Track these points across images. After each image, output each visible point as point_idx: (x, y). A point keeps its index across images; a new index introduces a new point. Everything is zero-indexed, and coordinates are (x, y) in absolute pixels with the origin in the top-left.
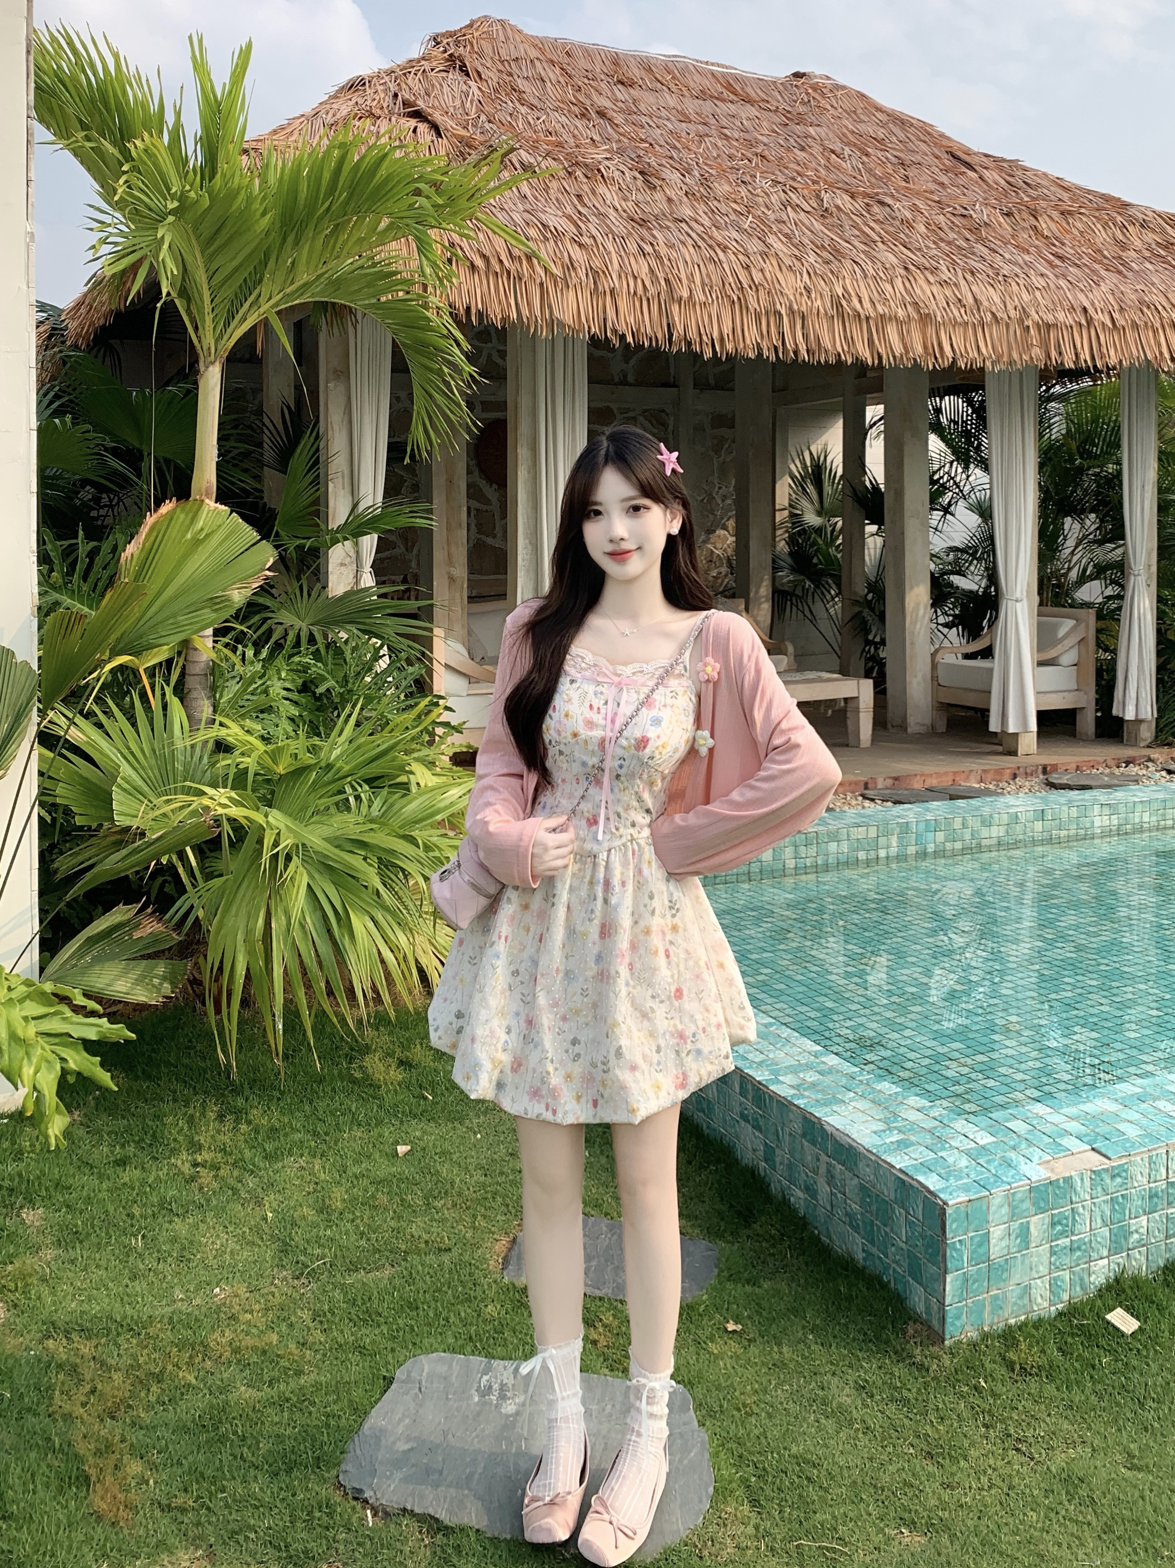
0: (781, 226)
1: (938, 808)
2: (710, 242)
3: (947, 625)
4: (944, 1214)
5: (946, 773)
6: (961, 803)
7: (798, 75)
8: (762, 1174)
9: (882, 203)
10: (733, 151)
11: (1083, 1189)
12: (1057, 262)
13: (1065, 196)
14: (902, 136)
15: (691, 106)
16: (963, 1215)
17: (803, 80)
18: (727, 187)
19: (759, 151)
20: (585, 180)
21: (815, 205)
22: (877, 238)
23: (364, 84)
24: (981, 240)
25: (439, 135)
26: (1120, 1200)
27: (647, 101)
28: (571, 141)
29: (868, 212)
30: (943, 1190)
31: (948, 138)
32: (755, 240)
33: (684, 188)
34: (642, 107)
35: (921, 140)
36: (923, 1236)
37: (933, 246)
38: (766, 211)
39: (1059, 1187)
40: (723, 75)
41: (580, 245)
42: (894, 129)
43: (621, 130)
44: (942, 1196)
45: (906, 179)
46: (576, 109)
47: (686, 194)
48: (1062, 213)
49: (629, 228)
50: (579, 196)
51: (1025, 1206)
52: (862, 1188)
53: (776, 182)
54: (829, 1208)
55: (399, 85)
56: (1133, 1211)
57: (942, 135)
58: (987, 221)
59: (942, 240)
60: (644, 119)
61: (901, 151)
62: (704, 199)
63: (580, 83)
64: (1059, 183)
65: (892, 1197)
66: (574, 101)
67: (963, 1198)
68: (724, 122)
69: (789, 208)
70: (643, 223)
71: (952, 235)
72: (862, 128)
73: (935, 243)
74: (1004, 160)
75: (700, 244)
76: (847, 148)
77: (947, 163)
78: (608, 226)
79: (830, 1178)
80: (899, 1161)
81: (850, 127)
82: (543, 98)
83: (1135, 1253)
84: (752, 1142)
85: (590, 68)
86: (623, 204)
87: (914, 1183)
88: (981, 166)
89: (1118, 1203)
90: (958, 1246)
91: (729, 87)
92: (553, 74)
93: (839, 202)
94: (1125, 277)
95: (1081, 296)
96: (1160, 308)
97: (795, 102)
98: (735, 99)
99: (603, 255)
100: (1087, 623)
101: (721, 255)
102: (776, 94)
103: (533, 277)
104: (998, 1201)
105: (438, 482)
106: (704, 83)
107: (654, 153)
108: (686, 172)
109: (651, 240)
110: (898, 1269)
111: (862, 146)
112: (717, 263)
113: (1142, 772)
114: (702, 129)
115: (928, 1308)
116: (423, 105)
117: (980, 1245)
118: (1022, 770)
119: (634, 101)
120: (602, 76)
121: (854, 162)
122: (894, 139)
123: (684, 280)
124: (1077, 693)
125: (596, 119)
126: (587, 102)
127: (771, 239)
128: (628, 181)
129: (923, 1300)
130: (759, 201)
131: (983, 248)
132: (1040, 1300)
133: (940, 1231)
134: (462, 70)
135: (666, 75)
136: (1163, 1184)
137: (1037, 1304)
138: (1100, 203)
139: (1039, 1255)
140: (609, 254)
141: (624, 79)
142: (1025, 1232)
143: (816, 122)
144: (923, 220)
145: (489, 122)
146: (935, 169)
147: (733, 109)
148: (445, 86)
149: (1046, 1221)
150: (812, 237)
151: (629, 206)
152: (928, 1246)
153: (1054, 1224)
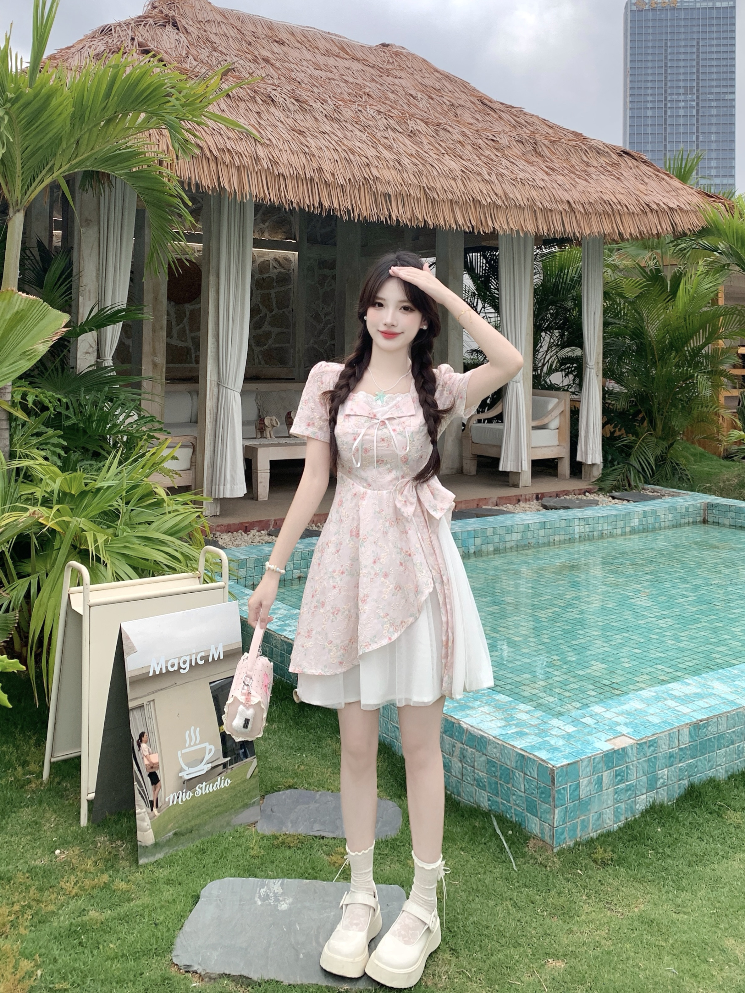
0: (386, 141)
1: (474, 523)
2: (344, 148)
4: (554, 773)
5: (472, 500)
6: (490, 519)
7: (384, 45)
9: (444, 129)
10: (351, 91)
11: (632, 755)
12: (550, 172)
13: (552, 132)
14: (450, 88)
15: (321, 60)
16: (565, 773)
17: (388, 48)
18: (350, 113)
19: (367, 90)
20: (261, 102)
21: (404, 128)
22: (444, 152)
23: (111, 30)
24: (506, 157)
26: (653, 759)
27: (294, 54)
29: (437, 135)
30: (550, 759)
31: (478, 91)
32: (372, 149)
33: (324, 112)
34: (290, 58)
35: (462, 91)
36: (538, 788)
37: (477, 158)
38: (375, 130)
39: (619, 754)
40: (339, 42)
41: (262, 144)
42: (446, 83)
43: (280, 72)
44: (551, 762)
45: (456, 116)
46: (249, 57)
47: (326, 116)
48: (550, 142)
49: (293, 136)
50: (258, 113)
51: (600, 766)
52: (490, 761)
53: (380, 112)
54: (461, 777)
55: (134, 32)
56: (660, 765)
57: (474, 89)
58: (507, 144)
59: (482, 155)
60: (293, 66)
61: (451, 97)
62: (338, 121)
63: (250, 40)
64: (545, 123)
65: (514, 765)
66: (248, 51)
67: (566, 762)
68: (342, 72)
69: (389, 130)
70: (301, 133)
71: (487, 153)
72: (427, 82)
73: (477, 156)
74: (513, 107)
75: (338, 148)
76: (419, 94)
77: (479, 106)
78: (278, 133)
79: (463, 757)
80: (520, 744)
81: (419, 80)
82: (228, 48)
83: (661, 791)
85: (255, 30)
86: (286, 119)
87: (531, 756)
88: (499, 109)
89: (652, 762)
90: (562, 791)
92: (233, 33)
93: (419, 128)
94: (590, 183)
95: (566, 194)
96: (611, 203)
97: (384, 62)
98: (348, 57)
99: (277, 151)
100: (565, 402)
101: (351, 156)
102: (372, 56)
103: (232, 163)
104: (585, 763)
105: (148, 298)
106: (328, 46)
107: (303, 88)
108: (324, 102)
109: (307, 144)
110: (518, 808)
111: (428, 93)
112: (349, 161)
113: (596, 498)
114: (330, 75)
115: (542, 831)
116: (152, 45)
117: (574, 791)
118: (523, 497)
119: (285, 54)
120: (263, 36)
121: (424, 102)
122: (446, 90)
123: (328, 170)
124: (557, 448)
125: (263, 64)
126: (256, 53)
127: (381, 148)
128: (289, 105)
129: (538, 825)
130: (371, 123)
131: (506, 161)
132: (608, 821)
133: (550, 784)
134: (174, 26)
135: (304, 39)
136: (676, 750)
137: (607, 824)
138: (571, 136)
139: (608, 795)
140: (280, 151)
141: (278, 40)
142: (600, 781)
143: (399, 76)
144: (470, 142)
145: (195, 60)
146: (472, 110)
147: (347, 63)
148: (164, 35)
149: (612, 774)
150: (404, 149)
151: (290, 121)
152: (542, 793)
153: (616, 776)
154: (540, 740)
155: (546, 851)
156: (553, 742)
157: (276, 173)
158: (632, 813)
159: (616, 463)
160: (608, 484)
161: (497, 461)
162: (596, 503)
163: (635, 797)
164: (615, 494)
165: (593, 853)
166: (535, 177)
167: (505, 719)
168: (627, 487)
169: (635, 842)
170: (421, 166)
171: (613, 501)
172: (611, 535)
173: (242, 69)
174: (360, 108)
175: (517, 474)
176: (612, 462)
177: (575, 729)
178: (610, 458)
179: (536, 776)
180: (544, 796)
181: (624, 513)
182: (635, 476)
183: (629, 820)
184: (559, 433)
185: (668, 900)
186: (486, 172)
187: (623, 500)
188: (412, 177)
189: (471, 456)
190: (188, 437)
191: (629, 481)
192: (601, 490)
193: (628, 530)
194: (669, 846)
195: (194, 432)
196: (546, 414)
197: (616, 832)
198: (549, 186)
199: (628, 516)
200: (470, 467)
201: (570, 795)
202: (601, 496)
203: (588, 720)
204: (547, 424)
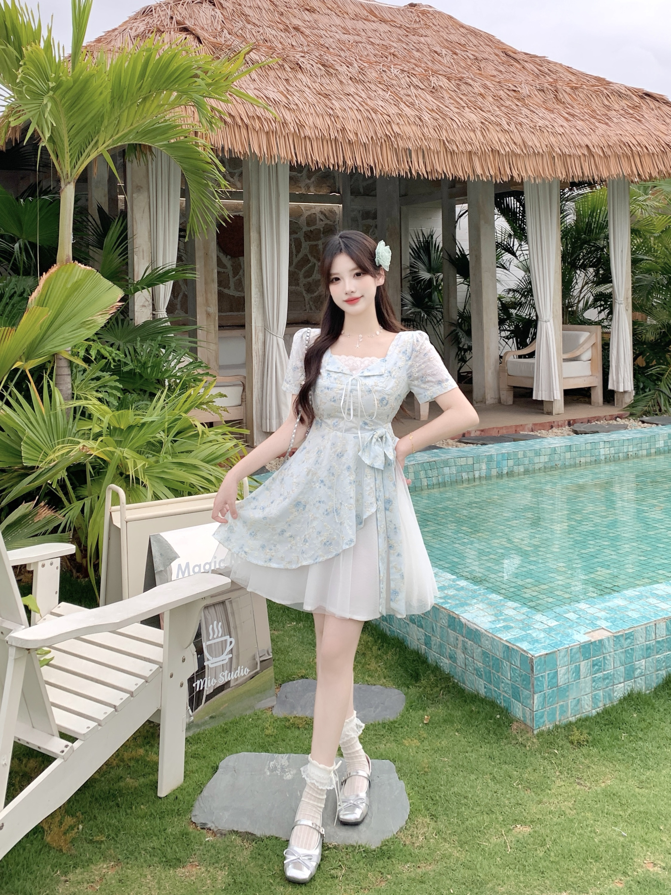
0: (408, 98)
1: (508, 447)
2: (367, 107)
3: (508, 338)
4: (533, 662)
5: (511, 427)
6: (522, 443)
7: (412, 5)
8: (423, 652)
9: (466, 83)
10: (377, 52)
11: (609, 647)
12: (570, 118)
13: (573, 78)
15: (349, 24)
16: (543, 662)
17: (415, 8)
18: (374, 74)
19: (392, 51)
20: (290, 70)
21: (426, 85)
22: (465, 105)
23: (152, 11)
24: (526, 105)
25: (200, 42)
26: (630, 651)
27: (323, 21)
28: (280, 46)
29: (459, 89)
30: (531, 650)
31: (502, 43)
32: (394, 106)
33: (349, 74)
34: (320, 25)
35: (487, 45)
36: (521, 676)
37: (497, 109)
38: (398, 88)
39: (596, 646)
40: (368, 5)
41: (289, 109)
42: (471, 38)
43: (309, 39)
44: (531, 652)
45: (479, 68)
46: (281, 26)
47: (351, 78)
48: (572, 88)
49: (318, 99)
50: (287, 80)
51: (577, 656)
52: (484, 653)
53: (403, 71)
54: (464, 667)
55: (173, 11)
56: (637, 657)
57: (499, 41)
58: (528, 93)
59: (503, 105)
60: (323, 32)
61: (476, 51)
62: (362, 82)
63: (282, 10)
64: (568, 69)
65: (502, 655)
66: (279, 21)
67: (544, 652)
68: (370, 34)
69: (412, 87)
70: (327, 96)
71: (508, 103)
72: (453, 38)
73: (498, 107)
74: (537, 57)
75: (361, 108)
76: (443, 50)
77: (503, 58)
78: (305, 98)
79: (465, 649)
80: (505, 636)
81: (445, 37)
82: (261, 19)
83: (638, 680)
84: (417, 635)
86: (313, 84)
87: (515, 647)
88: (523, 60)
89: (629, 653)
90: (541, 679)
91: (371, 12)
93: (441, 84)
94: (610, 126)
95: (585, 139)
96: (631, 145)
97: (411, 21)
98: (376, 19)
99: (303, 115)
100: (597, 334)
101: (373, 115)
102: (400, 17)
103: (262, 129)
104: (562, 654)
105: (199, 254)
106: (357, 10)
107: (330, 53)
108: (349, 65)
109: (331, 106)
110: (506, 695)
111: (452, 49)
112: (372, 120)
113: (627, 423)
114: (357, 38)
115: (524, 714)
116: (189, 24)
117: (553, 678)
118: (556, 423)
119: (316, 21)
120: (295, 6)
121: (448, 58)
122: (471, 44)
123: (352, 130)
124: (592, 377)
125: (294, 32)
126: (288, 22)
127: (402, 105)
128: (316, 70)
129: (521, 710)
130: (394, 82)
131: (526, 110)
132: (586, 707)
133: (530, 672)
134: (211, 2)
135: (334, 5)
136: (653, 642)
137: (585, 709)
138: (594, 82)
139: (585, 683)
140: (307, 114)
141: (309, 8)
142: (578, 670)
143: (425, 34)
144: (491, 94)
145: (229, 34)
146: (496, 62)
147: (375, 26)
148: (201, 12)
149: (589, 664)
150: (426, 104)
151: (317, 86)
152: (524, 680)
153: (594, 665)
154: (524, 633)
155: (528, 732)
156: (534, 635)
157: (303, 135)
158: (609, 700)
159: (647, 390)
160: (640, 408)
161: (529, 391)
162: (625, 427)
163: (613, 685)
164: (645, 418)
165: (571, 735)
166: (555, 124)
167: (496, 615)
168: (658, 412)
169: (611, 726)
170: (441, 121)
171: (642, 425)
172: (637, 456)
173: (273, 39)
174: (384, 69)
175: (551, 403)
176: (643, 389)
177: (557, 623)
178: (641, 386)
179: (519, 665)
180: (525, 683)
181: (649, 436)
182: (665, 401)
183: (607, 706)
184: (591, 364)
185: (634, 776)
186: (505, 123)
187: (652, 424)
188: (432, 131)
189: (507, 387)
190: (238, 377)
191: (659, 405)
192: (632, 415)
193: (653, 451)
194: (642, 730)
195: (243, 372)
196: (578, 346)
197: (595, 717)
198: (568, 132)
199: (653, 438)
200: (508, 397)
201: (549, 682)
202: (632, 421)
203: (571, 616)
204: (579, 356)
